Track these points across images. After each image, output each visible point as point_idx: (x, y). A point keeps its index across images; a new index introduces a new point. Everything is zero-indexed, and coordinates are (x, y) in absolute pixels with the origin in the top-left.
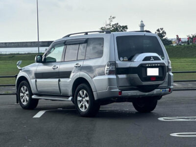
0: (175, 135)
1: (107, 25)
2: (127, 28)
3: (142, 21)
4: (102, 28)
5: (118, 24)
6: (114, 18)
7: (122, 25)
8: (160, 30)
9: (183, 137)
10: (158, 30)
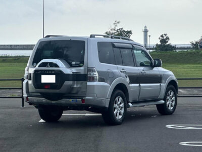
1: (111, 30)
2: (131, 33)
3: (145, 27)
4: (106, 33)
5: (122, 29)
6: (118, 22)
7: (126, 30)
8: (164, 36)
10: (162, 36)
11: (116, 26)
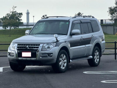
0: (104, 82)
1: (11, 12)
2: (22, 15)
3: (28, 10)
4: (7, 14)
5: (16, 11)
6: (15, 7)
7: (19, 13)
8: (45, 16)
9: (111, 83)
10: (43, 16)
11: (14, 9)
